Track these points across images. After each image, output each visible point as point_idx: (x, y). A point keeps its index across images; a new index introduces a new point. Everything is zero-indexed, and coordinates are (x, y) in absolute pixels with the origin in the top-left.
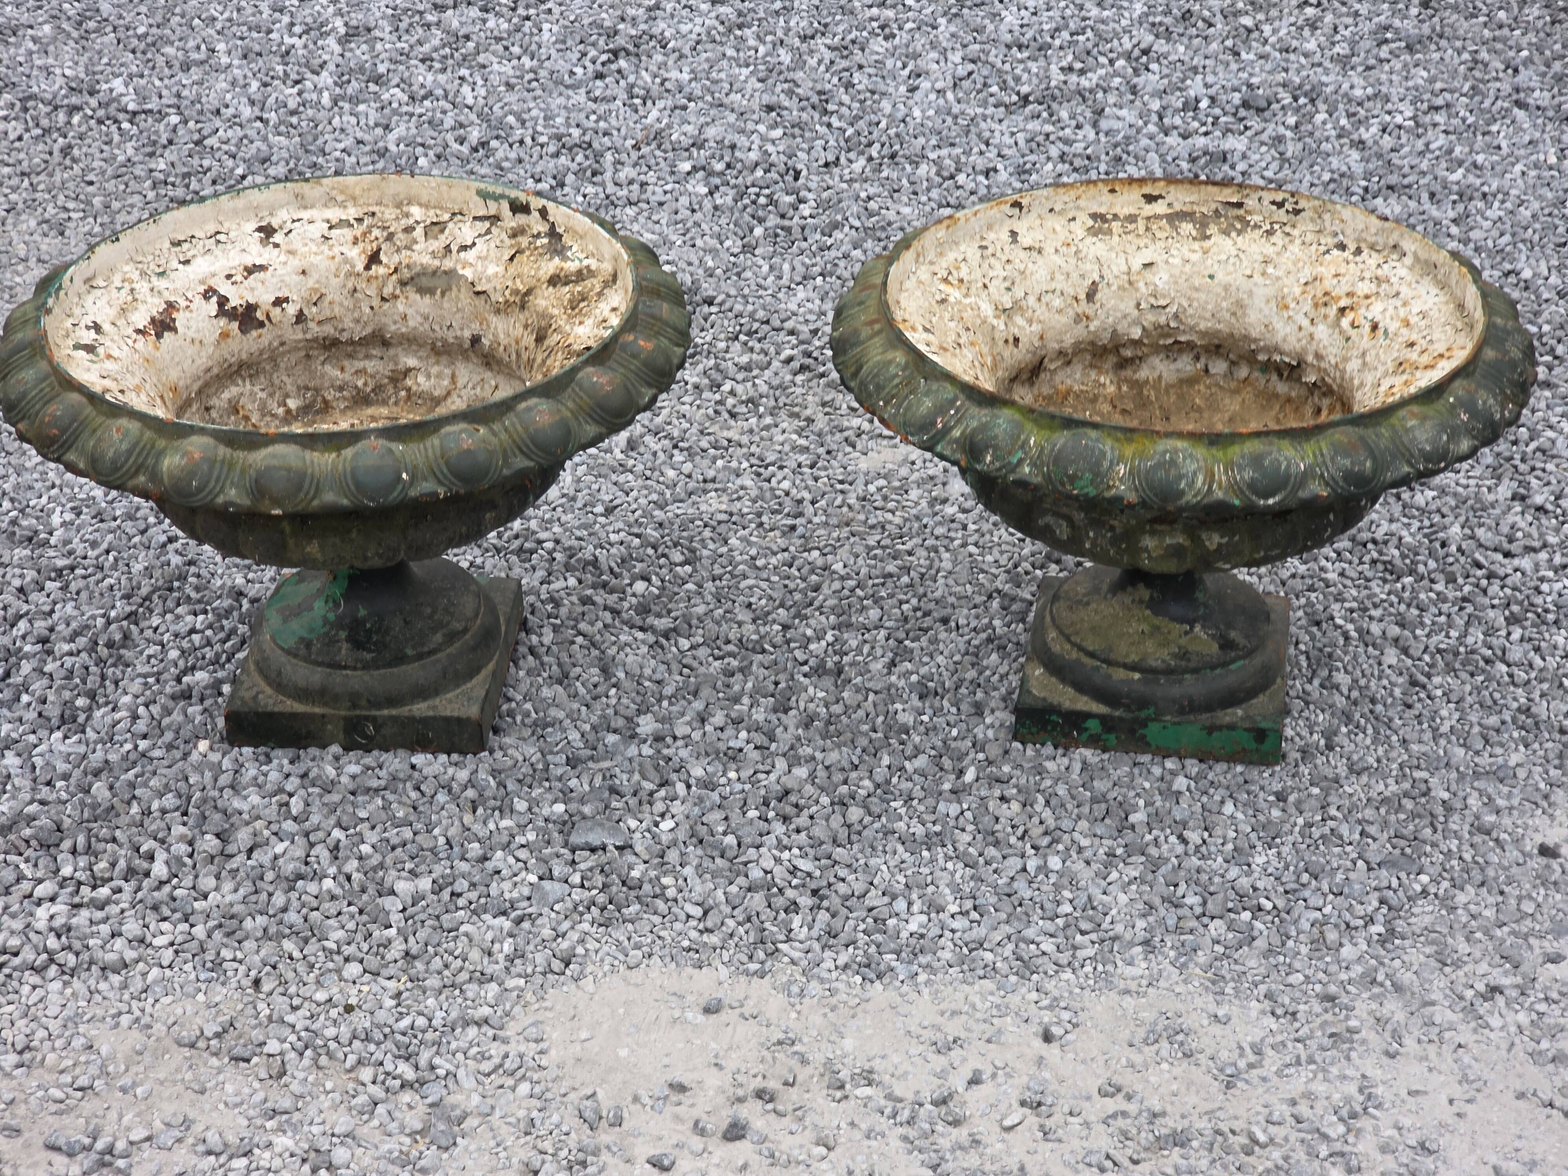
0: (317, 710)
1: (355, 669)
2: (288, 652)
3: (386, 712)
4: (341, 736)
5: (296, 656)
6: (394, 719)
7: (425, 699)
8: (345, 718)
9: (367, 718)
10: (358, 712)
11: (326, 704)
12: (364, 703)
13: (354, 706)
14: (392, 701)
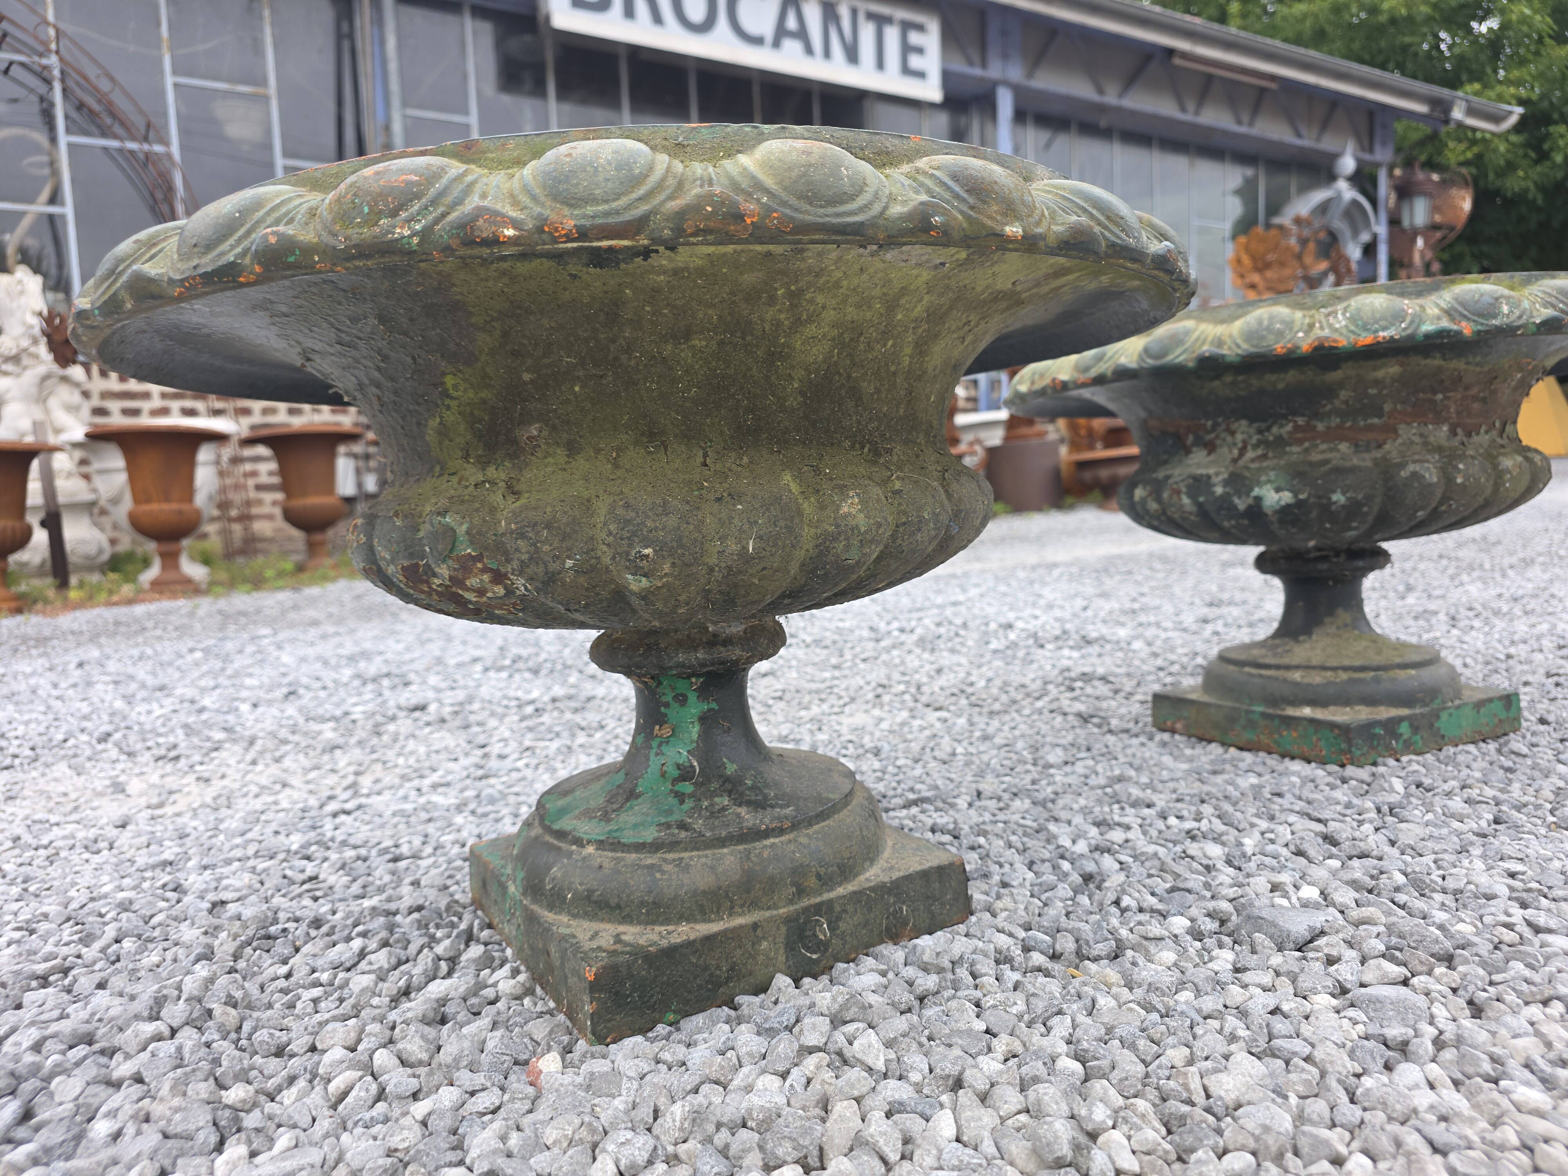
0: (740, 921)
1: (781, 831)
2: (655, 847)
3: (840, 891)
4: (782, 958)
5: (674, 845)
6: (857, 896)
7: (872, 861)
8: (788, 920)
9: (818, 909)
10: (806, 902)
11: (754, 905)
12: (812, 882)
13: (801, 892)
14: (846, 871)
